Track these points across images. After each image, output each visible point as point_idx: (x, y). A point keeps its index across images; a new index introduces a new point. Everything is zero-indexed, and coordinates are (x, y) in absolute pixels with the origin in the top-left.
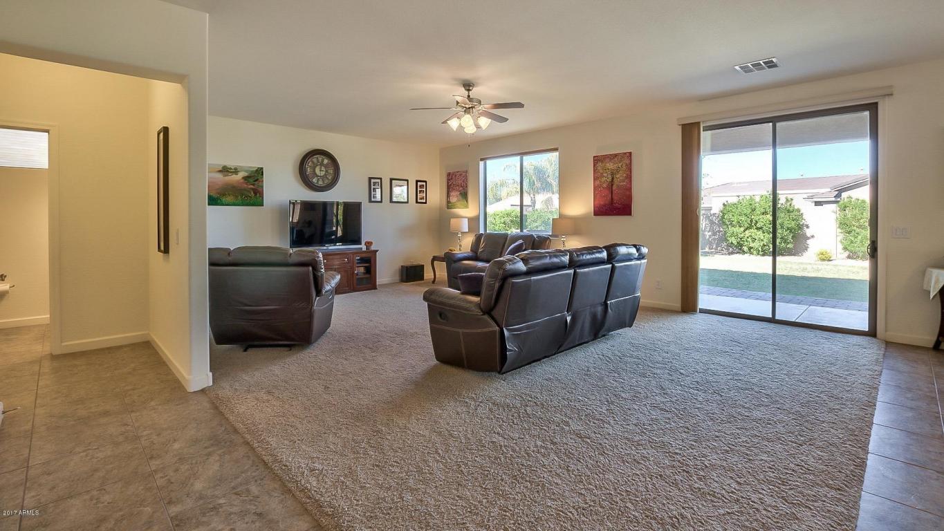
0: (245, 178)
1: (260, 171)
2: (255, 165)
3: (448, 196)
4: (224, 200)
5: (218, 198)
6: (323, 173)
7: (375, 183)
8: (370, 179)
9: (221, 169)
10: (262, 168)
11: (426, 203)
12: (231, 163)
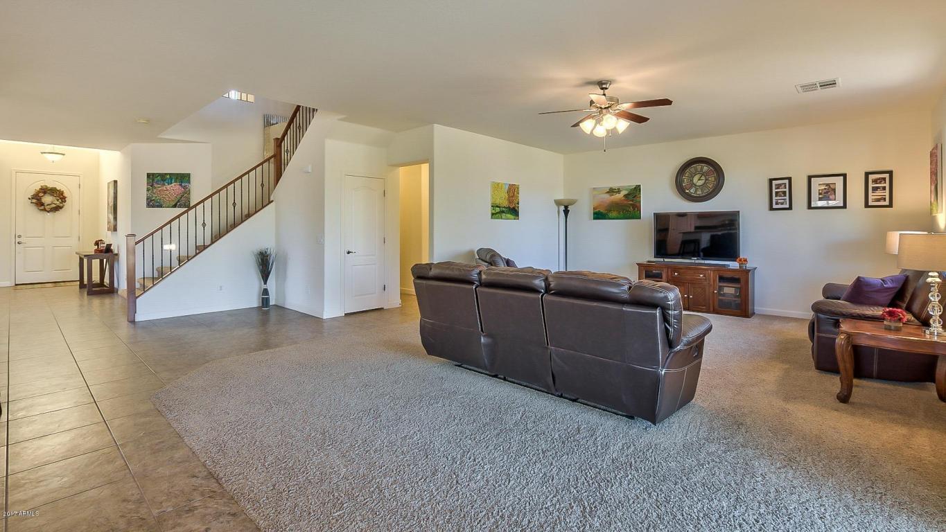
0: (626, 196)
2: (634, 184)
3: (931, 192)
4: (610, 215)
5: (606, 214)
6: (701, 183)
7: (778, 186)
8: (772, 180)
9: (608, 190)
10: (639, 186)
11: (890, 205)
12: (615, 185)
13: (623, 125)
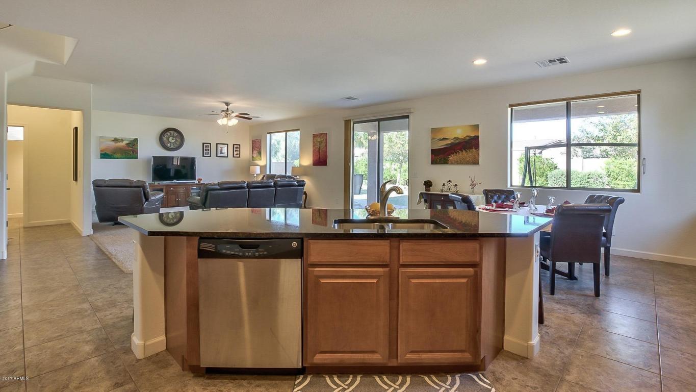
0: (127, 144)
1: (136, 141)
2: (133, 137)
3: (253, 153)
4: (115, 156)
5: (111, 155)
6: (173, 141)
7: (206, 147)
8: (203, 144)
9: (113, 139)
10: (137, 139)
11: (239, 157)
12: (119, 136)
13: (234, 122)
